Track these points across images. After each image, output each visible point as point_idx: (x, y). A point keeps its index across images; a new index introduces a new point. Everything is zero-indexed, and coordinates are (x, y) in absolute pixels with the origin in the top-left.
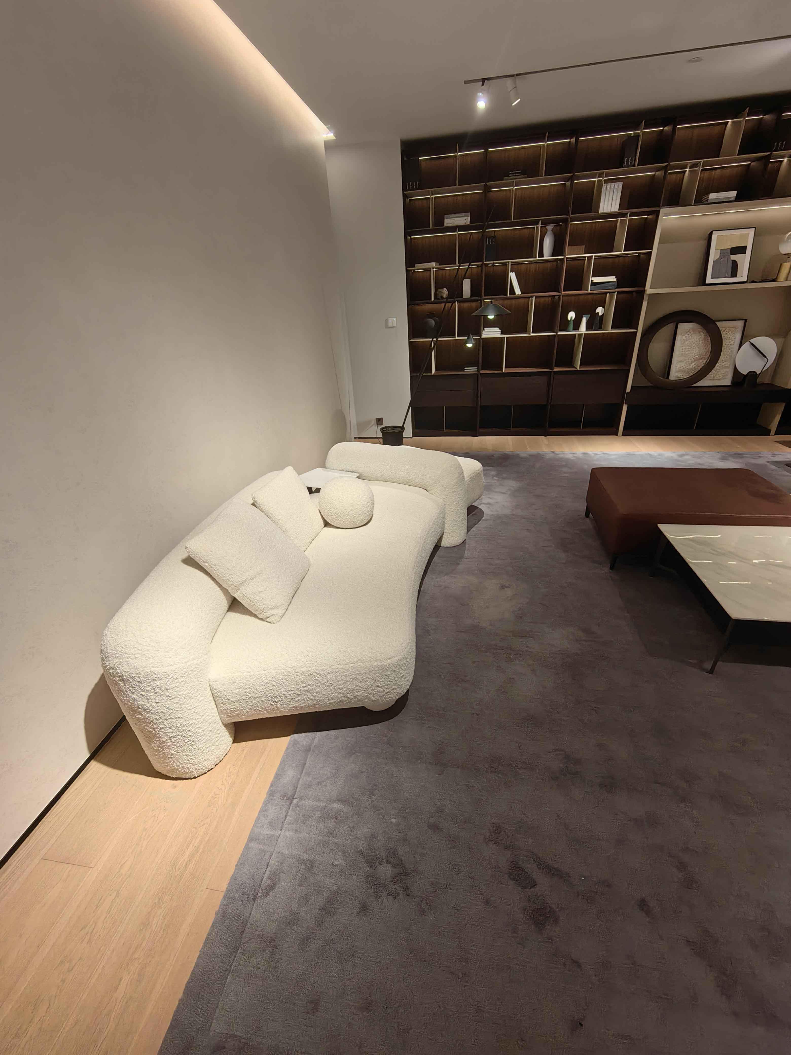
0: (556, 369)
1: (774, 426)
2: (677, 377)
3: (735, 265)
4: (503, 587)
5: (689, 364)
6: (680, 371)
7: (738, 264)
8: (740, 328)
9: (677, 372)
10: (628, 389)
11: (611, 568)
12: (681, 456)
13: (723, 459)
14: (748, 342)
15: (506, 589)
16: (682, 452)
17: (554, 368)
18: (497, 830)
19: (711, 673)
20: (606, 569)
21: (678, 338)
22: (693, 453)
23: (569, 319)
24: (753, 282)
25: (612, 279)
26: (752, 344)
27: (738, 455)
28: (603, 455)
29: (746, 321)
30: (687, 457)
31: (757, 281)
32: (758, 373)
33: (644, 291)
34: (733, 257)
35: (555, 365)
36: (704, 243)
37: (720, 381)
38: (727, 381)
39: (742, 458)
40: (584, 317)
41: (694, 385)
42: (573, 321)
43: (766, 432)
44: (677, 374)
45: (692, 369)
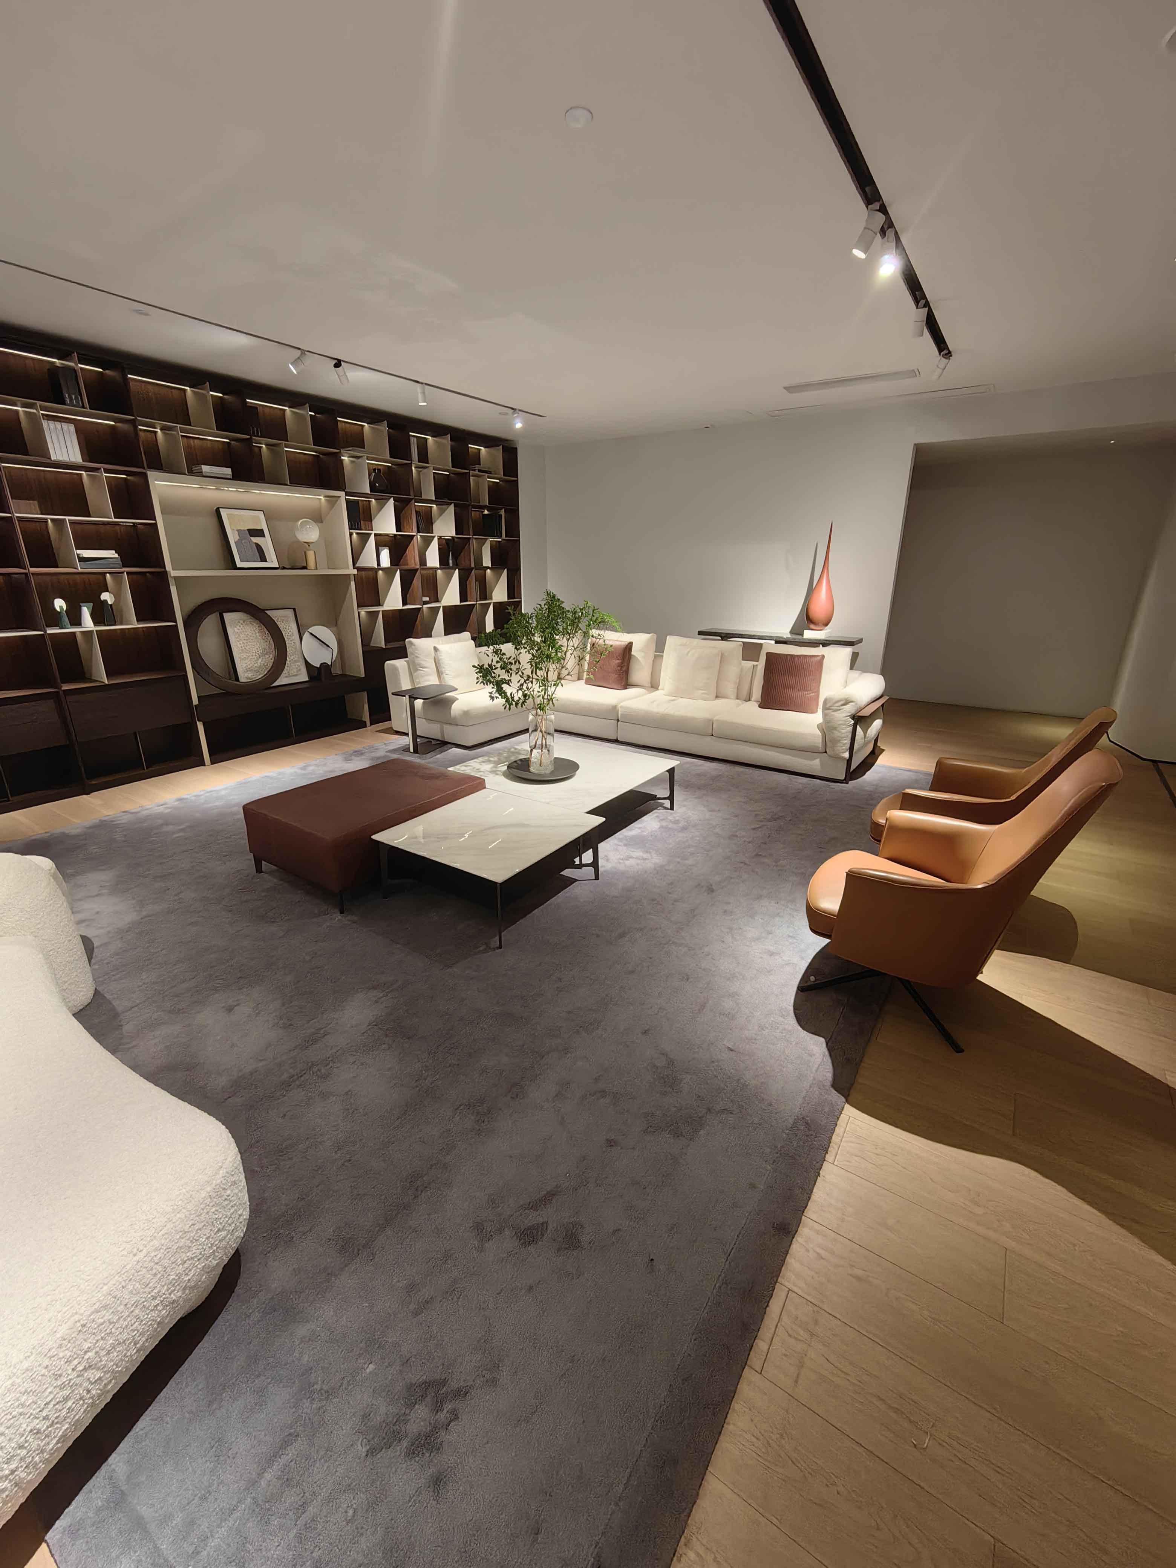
0: (65, 687)
1: (366, 718)
2: (247, 678)
3: (259, 548)
4: (230, 1009)
5: (256, 661)
6: (249, 670)
7: (263, 547)
8: (291, 615)
9: (245, 672)
10: (195, 701)
11: (342, 912)
12: (304, 768)
13: (347, 759)
14: (307, 632)
15: (236, 1008)
16: (302, 764)
17: (62, 687)
18: (479, 1227)
19: (501, 948)
20: (338, 917)
21: (230, 631)
22: (314, 762)
23: (58, 610)
24: (284, 568)
25: (111, 554)
26: (311, 634)
27: (358, 753)
28: (208, 794)
29: (294, 609)
30: (311, 768)
31: (287, 567)
32: (330, 664)
33: (165, 574)
34: (255, 540)
35: (61, 679)
36: (215, 520)
37: (298, 677)
38: (304, 677)
39: (362, 754)
40: (84, 606)
41: (274, 685)
42: (66, 611)
43: (363, 725)
44: (246, 675)
45: (260, 667)
